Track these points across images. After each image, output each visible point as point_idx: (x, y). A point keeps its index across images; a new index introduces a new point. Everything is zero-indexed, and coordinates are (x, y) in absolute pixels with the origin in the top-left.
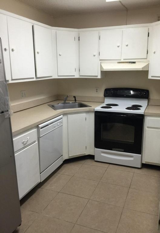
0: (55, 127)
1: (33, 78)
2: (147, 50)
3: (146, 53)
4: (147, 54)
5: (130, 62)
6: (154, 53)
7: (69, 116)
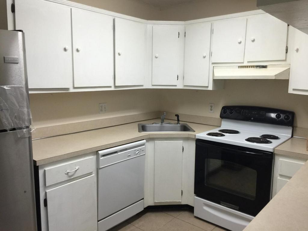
0: (130, 156)
1: (110, 87)
2: (287, 47)
3: (285, 51)
4: (287, 52)
5: (257, 66)
6: (297, 50)
7: (157, 142)
